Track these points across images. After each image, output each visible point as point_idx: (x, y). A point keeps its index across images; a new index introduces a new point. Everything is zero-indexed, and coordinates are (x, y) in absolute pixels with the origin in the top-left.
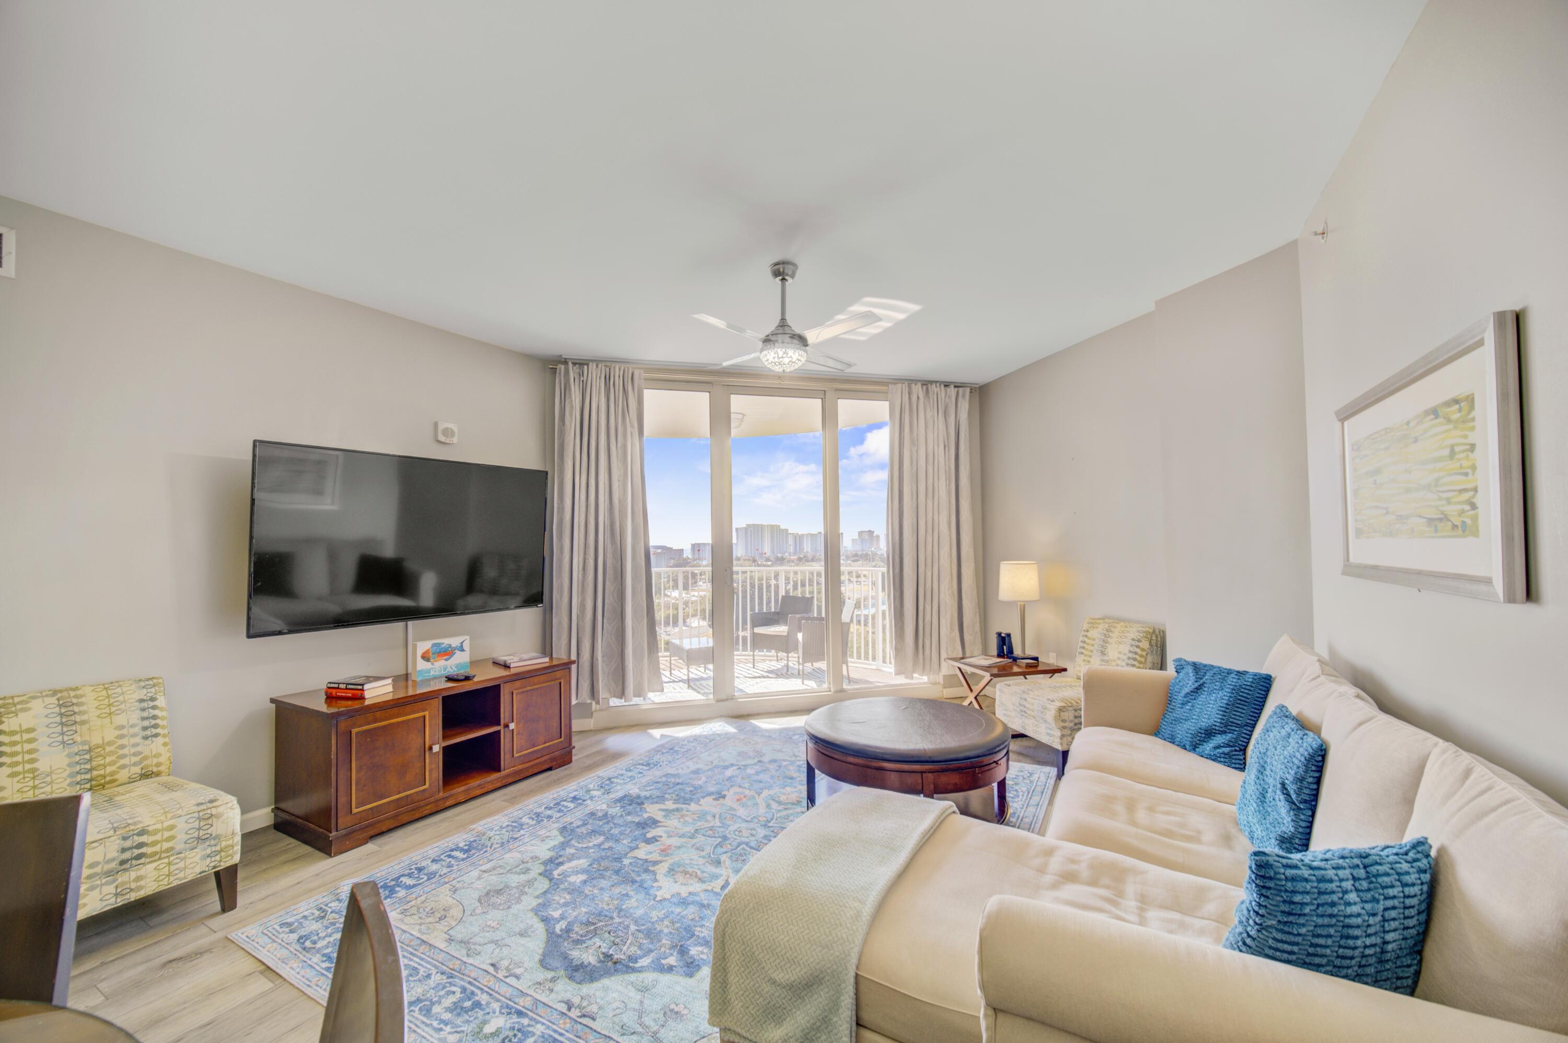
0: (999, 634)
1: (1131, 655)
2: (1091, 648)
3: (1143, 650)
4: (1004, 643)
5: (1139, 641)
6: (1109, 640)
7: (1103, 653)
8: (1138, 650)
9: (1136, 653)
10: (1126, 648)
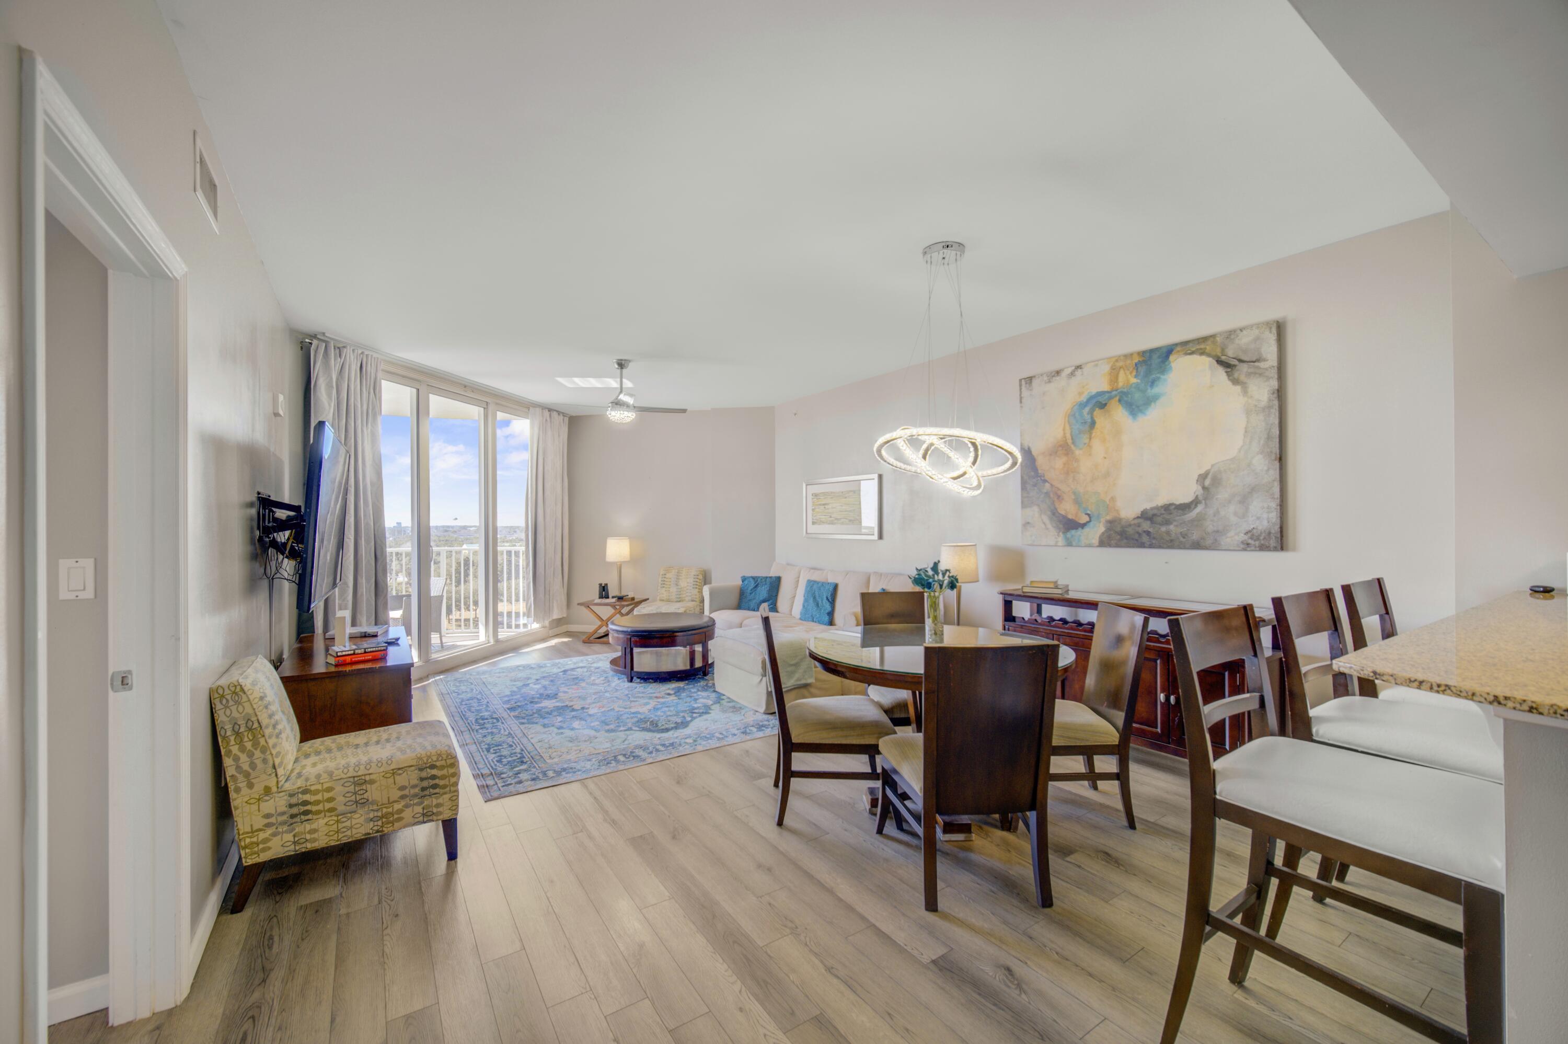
0: (600, 585)
1: (695, 583)
2: (669, 583)
3: (700, 580)
4: (604, 590)
5: (698, 575)
6: (680, 577)
7: (677, 585)
8: (698, 580)
9: (697, 582)
10: (691, 580)
